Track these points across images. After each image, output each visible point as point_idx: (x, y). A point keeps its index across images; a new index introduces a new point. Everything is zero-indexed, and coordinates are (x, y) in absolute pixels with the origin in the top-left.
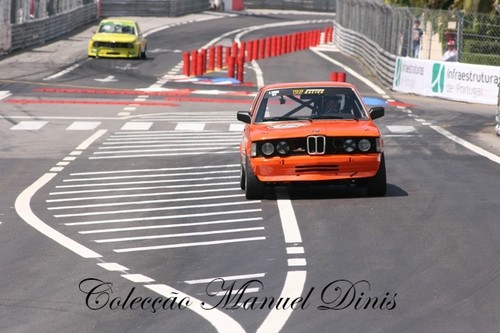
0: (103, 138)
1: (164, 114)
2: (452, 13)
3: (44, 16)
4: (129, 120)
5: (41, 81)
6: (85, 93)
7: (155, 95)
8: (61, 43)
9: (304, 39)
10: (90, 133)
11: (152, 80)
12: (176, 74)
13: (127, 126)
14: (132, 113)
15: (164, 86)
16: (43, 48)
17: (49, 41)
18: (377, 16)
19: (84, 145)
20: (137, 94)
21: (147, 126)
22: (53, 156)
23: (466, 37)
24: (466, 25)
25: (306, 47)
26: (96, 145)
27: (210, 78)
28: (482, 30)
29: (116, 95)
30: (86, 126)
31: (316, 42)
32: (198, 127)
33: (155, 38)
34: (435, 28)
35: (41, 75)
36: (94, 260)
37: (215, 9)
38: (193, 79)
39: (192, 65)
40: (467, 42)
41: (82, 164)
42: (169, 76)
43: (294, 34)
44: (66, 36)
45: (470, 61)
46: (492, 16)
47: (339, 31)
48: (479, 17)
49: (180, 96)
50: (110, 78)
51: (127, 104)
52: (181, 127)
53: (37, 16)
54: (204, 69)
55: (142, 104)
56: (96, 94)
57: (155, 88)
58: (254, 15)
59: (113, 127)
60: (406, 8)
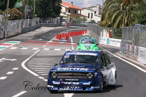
0: (39, 51)
1: (52, 47)
2: (111, 28)
3: (28, 26)
4: (45, 48)
5: (27, 39)
6: (36, 42)
7: (50, 43)
8: (31, 32)
9: (81, 33)
10: (37, 50)
11: (50, 40)
12: (55, 39)
13: (45, 49)
14: (46, 46)
15: (52, 41)
16: (28, 33)
17: (29, 32)
18: (96, 28)
19: (36, 53)
20: (47, 43)
21: (49, 49)
22: (29, 55)
23: (114, 33)
24: (114, 31)
25: (81, 34)
26: (38, 53)
27: (61, 40)
28: (117, 32)
29: (42, 43)
30: (36, 49)
31: (83, 33)
32: (59, 50)
33: (50, 31)
34: (108, 31)
35: (27, 38)
36: (38, 76)
37: (63, 26)
38: (58, 40)
39: (58, 37)
40: (114, 34)
41: (35, 56)
42: (53, 39)
43: (79, 31)
44: (32, 30)
45: (115, 38)
46: (119, 29)
47: (88, 31)
48: (117, 29)
49: (55, 43)
50: (41, 39)
51: (45, 45)
52: (56, 49)
53: (27, 26)
54: (60, 38)
55: (48, 45)
56: (38, 42)
57: (50, 41)
58: (71, 27)
59: (42, 49)
60: (102, 27)
